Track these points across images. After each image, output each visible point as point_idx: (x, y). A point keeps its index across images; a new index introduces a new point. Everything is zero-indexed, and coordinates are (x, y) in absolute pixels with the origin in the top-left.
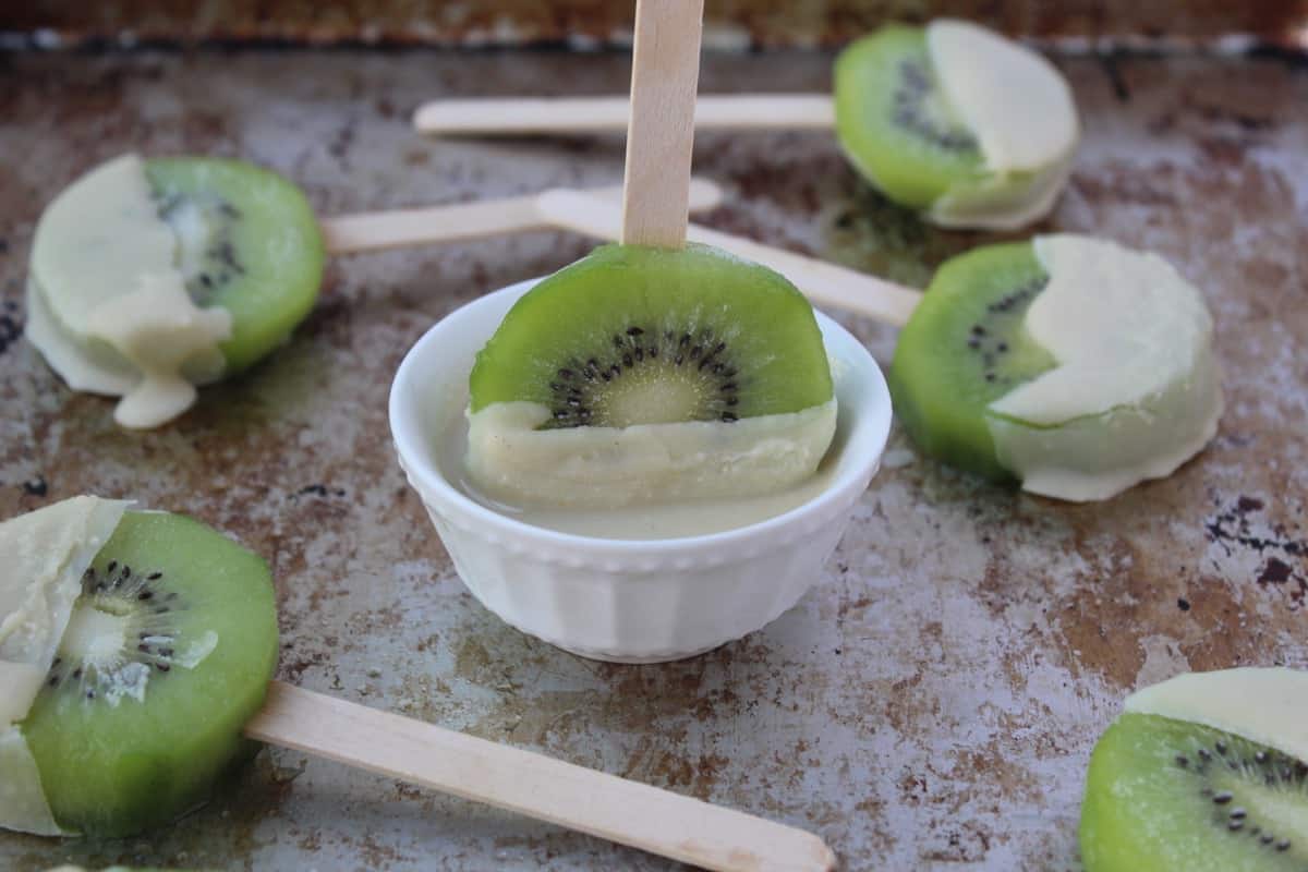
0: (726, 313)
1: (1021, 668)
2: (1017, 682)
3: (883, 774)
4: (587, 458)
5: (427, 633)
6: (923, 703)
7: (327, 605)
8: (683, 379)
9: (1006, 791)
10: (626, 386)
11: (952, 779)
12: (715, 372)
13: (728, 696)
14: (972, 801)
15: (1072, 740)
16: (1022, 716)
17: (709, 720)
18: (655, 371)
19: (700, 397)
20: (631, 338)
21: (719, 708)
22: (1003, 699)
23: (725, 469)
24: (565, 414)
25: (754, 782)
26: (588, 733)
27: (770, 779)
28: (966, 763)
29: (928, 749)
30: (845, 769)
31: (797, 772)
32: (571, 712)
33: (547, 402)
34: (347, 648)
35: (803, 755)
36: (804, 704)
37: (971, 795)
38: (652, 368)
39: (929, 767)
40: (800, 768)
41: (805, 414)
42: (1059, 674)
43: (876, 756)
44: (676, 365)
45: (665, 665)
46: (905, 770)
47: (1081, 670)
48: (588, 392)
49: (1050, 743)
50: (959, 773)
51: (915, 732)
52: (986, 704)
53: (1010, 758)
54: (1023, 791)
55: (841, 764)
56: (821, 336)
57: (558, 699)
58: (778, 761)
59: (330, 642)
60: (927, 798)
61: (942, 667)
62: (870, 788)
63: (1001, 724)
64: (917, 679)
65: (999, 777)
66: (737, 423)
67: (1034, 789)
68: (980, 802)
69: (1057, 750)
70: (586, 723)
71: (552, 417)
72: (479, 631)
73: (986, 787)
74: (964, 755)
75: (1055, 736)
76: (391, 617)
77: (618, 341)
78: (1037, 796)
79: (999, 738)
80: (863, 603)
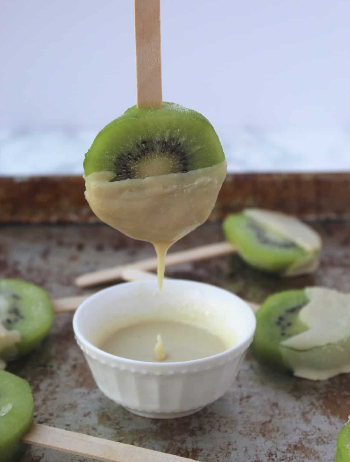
0: (179, 132)
1: (309, 416)
2: (307, 421)
3: (260, 452)
4: (131, 190)
5: (87, 411)
6: (273, 429)
7: (49, 403)
8: (165, 158)
9: (307, 456)
10: (143, 163)
11: (286, 453)
12: (177, 154)
13: (201, 428)
14: (294, 460)
15: (329, 439)
16: (310, 432)
17: (194, 437)
18: (154, 156)
19: (173, 164)
20: (143, 145)
21: (198, 432)
22: (303, 426)
23: (185, 191)
24: (121, 174)
25: (213, 456)
26: (149, 442)
27: (219, 455)
28: (291, 447)
29: (276, 444)
30: (246, 451)
31: (228, 453)
32: (142, 435)
33: (114, 170)
34: (58, 416)
35: (230, 447)
36: (230, 431)
37: (294, 458)
38: (152, 155)
39: (277, 449)
40: (229, 451)
41: (214, 167)
42: (323, 418)
43: (257, 446)
44: (162, 153)
45: (176, 419)
46: (268, 451)
47: (331, 416)
48: (129, 166)
49: (321, 440)
50: (288, 451)
51: (271, 438)
52: (297, 428)
53: (307, 445)
54: (313, 456)
55: (244, 449)
56: (218, 138)
57: (137, 432)
58: (221, 449)
59: (51, 415)
60: (277, 460)
61: (279, 417)
62: (256, 456)
63: (303, 434)
64: (270, 421)
65: (303, 452)
66: (188, 173)
67: (317, 455)
68: (297, 460)
69: (324, 442)
70: (148, 439)
71: (116, 176)
72: (106, 410)
73: (299, 455)
74: (290, 445)
75: (323, 438)
76: (73, 406)
77: (138, 146)
78: (318, 457)
79: (302, 439)
80: (248, 397)
